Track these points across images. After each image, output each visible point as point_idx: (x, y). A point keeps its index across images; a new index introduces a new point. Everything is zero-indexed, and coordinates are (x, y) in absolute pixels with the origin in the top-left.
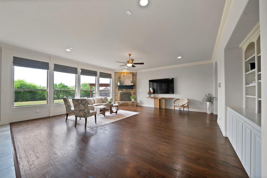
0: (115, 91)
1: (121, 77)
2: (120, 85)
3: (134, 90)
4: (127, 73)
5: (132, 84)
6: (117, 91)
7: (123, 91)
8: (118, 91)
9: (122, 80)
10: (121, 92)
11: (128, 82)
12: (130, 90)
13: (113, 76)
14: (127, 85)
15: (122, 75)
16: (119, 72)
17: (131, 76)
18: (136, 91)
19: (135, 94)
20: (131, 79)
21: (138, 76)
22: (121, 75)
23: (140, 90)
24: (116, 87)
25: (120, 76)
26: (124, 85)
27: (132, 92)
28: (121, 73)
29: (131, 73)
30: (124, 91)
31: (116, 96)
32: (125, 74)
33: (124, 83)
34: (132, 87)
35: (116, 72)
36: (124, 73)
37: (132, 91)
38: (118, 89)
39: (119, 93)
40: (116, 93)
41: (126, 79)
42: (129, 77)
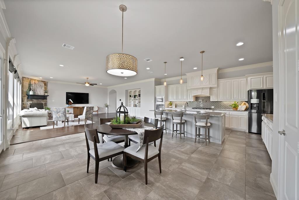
2: (32, 94)
3: (45, 100)
4: (38, 81)
5: (46, 94)
7: (33, 101)
8: (27, 101)
9: (33, 88)
10: (31, 102)
11: (40, 92)
12: (41, 100)
14: (39, 94)
15: (33, 83)
16: (29, 78)
17: (44, 85)
18: (46, 101)
19: (46, 104)
20: (43, 89)
21: (49, 87)
22: (31, 82)
23: (53, 101)
24: (24, 97)
26: (36, 94)
27: (43, 102)
28: (31, 79)
29: (42, 81)
30: (35, 101)
32: (37, 82)
34: (44, 97)
35: (25, 78)
36: (35, 80)
38: (26, 99)
39: (28, 104)
40: (25, 103)
41: (38, 88)
42: (41, 85)
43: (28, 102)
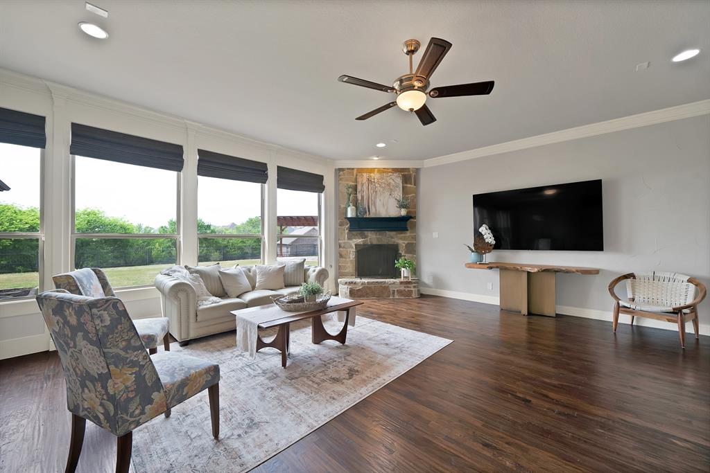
0: (337, 238)
1: (359, 188)
2: (354, 216)
3: (408, 234)
4: (382, 171)
5: (403, 212)
6: (344, 239)
7: (366, 237)
8: (349, 239)
9: (362, 197)
10: (360, 241)
11: (388, 207)
12: (393, 233)
13: (329, 182)
14: (383, 214)
15: (365, 180)
16: (353, 169)
17: (399, 181)
18: (415, 238)
19: (412, 248)
20: (398, 194)
21: (425, 184)
22: (360, 180)
23: (435, 235)
24: (341, 224)
25: (356, 180)
26: (372, 216)
27: (400, 242)
28: (361, 171)
29: (396, 170)
30: (372, 237)
31: (341, 256)
32: (375, 176)
33: (373, 210)
34: (402, 224)
36: (371, 170)
37: (400, 240)
38: (347, 231)
39: (352, 248)
40: (342, 245)
41: (379, 193)
42: (389, 185)
43: (351, 242)
